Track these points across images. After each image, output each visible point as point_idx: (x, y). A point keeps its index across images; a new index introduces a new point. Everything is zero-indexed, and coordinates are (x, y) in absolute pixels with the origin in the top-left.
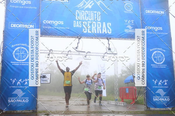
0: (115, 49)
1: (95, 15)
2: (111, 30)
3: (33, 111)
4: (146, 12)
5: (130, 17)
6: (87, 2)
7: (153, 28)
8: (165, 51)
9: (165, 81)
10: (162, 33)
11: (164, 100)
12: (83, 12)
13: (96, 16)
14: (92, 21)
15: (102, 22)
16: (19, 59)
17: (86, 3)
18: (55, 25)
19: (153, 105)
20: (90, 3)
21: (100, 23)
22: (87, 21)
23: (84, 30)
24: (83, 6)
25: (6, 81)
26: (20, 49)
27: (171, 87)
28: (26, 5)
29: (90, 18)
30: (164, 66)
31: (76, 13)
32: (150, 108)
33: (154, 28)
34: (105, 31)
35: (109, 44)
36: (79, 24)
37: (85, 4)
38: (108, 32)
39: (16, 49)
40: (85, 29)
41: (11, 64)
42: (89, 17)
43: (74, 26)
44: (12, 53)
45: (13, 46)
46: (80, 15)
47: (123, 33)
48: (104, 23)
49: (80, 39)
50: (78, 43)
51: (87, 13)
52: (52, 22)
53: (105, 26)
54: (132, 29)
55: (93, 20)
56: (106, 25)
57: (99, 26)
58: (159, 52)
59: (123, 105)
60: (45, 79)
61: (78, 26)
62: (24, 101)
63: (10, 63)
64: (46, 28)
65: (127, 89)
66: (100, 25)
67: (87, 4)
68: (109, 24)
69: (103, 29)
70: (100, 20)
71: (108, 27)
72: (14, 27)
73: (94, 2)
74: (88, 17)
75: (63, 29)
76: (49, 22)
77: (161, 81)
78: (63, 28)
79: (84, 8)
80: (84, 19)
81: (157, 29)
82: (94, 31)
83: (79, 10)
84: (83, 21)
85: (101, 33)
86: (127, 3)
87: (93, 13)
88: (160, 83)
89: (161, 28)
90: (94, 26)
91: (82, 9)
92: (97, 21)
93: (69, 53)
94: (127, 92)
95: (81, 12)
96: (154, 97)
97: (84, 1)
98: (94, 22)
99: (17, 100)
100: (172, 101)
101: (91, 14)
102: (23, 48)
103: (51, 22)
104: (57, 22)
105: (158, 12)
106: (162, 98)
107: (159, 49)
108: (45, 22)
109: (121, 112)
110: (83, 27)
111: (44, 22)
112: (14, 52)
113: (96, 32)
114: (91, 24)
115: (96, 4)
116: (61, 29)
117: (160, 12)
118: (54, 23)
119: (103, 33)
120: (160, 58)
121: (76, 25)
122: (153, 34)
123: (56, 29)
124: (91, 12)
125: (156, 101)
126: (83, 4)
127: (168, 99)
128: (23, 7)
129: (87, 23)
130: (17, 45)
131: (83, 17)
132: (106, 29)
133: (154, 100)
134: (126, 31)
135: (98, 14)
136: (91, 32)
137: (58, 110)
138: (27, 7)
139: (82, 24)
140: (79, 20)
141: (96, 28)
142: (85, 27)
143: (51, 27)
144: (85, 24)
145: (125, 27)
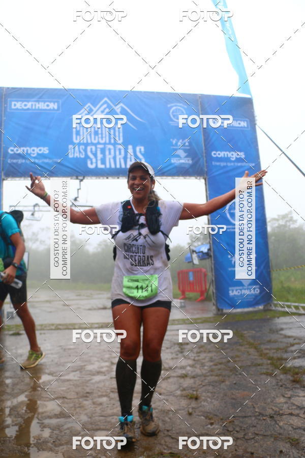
1: (112, 131)
6: (95, 107)
7: (227, 154)
10: (244, 164)
13: (115, 134)
14: (105, 144)
15: (125, 144)
17: (93, 108)
18: (32, 155)
19: (228, 303)
20: (102, 109)
21: (122, 147)
22: (95, 145)
23: (89, 162)
27: (262, 267)
29: (102, 138)
31: (74, 130)
32: (222, 310)
33: (230, 155)
36: (80, 152)
37: (91, 110)
40: (91, 160)
42: (100, 136)
43: (71, 156)
46: (81, 133)
47: (167, 167)
48: (130, 147)
49: (81, 180)
50: (78, 190)
52: (25, 149)
53: (132, 154)
54: (186, 157)
55: (108, 141)
56: (135, 152)
57: (120, 154)
61: (77, 155)
64: (14, 163)
65: (191, 274)
66: (123, 152)
68: (140, 149)
69: (128, 159)
70: (121, 141)
74: (97, 138)
75: (47, 164)
76: (20, 151)
78: (47, 161)
80: (89, 141)
81: (233, 155)
82: (110, 163)
84: (86, 145)
85: (123, 166)
86: (176, 106)
89: (242, 155)
90: (110, 153)
92: (116, 143)
94: (191, 278)
96: (230, 288)
97: (89, 106)
98: (111, 147)
100: (263, 294)
103: (23, 151)
104: (35, 149)
105: (235, 124)
106: (245, 289)
108: (12, 150)
110: (87, 157)
111: (10, 151)
113: (113, 166)
114: (103, 151)
116: (43, 162)
117: (239, 124)
118: (29, 152)
121: (74, 153)
122: (227, 166)
123: (34, 163)
125: (235, 295)
126: (86, 112)
127: (257, 291)
129: (96, 148)
131: (89, 137)
132: (133, 159)
133: (231, 294)
134: (174, 161)
136: (103, 166)
139: (85, 151)
140: (79, 144)
141: (115, 158)
142: (91, 156)
143: (24, 161)
144: (91, 151)
145: (172, 153)
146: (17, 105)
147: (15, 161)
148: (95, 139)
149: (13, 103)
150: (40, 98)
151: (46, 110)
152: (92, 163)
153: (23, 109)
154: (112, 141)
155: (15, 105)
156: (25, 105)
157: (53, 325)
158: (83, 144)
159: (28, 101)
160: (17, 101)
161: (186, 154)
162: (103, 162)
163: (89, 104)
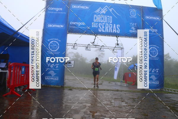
0: (122, 45)
1: (108, 18)
2: (119, 30)
3: (62, 86)
4: (146, 18)
5: (134, 20)
6: (102, 9)
7: (151, 30)
8: (158, 47)
9: (157, 70)
11: (155, 83)
12: (99, 16)
14: (105, 23)
15: (113, 24)
16: (53, 50)
20: (105, 10)
21: (111, 25)
22: (102, 23)
23: (99, 29)
24: (99, 12)
25: (44, 65)
26: (53, 43)
27: (161, 74)
28: (59, 11)
30: (157, 59)
31: (94, 17)
34: (115, 31)
35: (118, 41)
36: (96, 25)
37: (101, 10)
38: (117, 32)
39: (51, 42)
40: (100, 29)
41: (48, 53)
42: (104, 20)
43: (92, 27)
44: (48, 45)
45: (49, 40)
46: (97, 18)
47: (128, 33)
48: (115, 25)
49: (96, 36)
50: (95, 39)
51: (103, 17)
52: (76, 23)
54: (135, 30)
55: (106, 22)
56: (116, 27)
57: (111, 27)
58: (154, 48)
59: (126, 86)
60: (70, 64)
61: (95, 26)
62: (55, 79)
63: (46, 52)
65: (130, 74)
67: (102, 10)
68: (118, 26)
69: (114, 29)
70: (111, 22)
71: (117, 28)
72: (50, 27)
73: (107, 9)
76: (74, 23)
77: (154, 70)
78: (84, 28)
79: (100, 13)
80: (100, 22)
81: (153, 30)
82: (107, 30)
83: (96, 15)
84: (98, 23)
85: (112, 32)
86: (132, 10)
87: (106, 17)
88: (153, 71)
89: (156, 30)
90: (107, 27)
91: (99, 14)
92: (109, 23)
93: (89, 46)
94: (130, 76)
95: (98, 16)
98: (108, 24)
99: (51, 78)
100: (160, 84)
101: (105, 17)
102: (55, 41)
104: (80, 23)
105: (155, 18)
107: (154, 46)
108: (71, 23)
109: (123, 90)
110: (98, 27)
112: (49, 44)
113: (108, 31)
114: (104, 26)
115: (109, 11)
119: (113, 32)
120: (154, 52)
121: (94, 25)
122: (150, 35)
123: (79, 28)
124: (105, 16)
126: (99, 11)
127: (158, 83)
128: (56, 13)
130: (51, 39)
131: (99, 20)
132: (115, 29)
134: (130, 31)
135: (110, 18)
136: (104, 31)
137: (78, 87)
138: (59, 13)
139: (98, 25)
140: (96, 22)
141: (109, 28)
142: (100, 27)
143: (75, 27)
144: (100, 25)
145: (130, 28)
146: (74, 7)
147: (72, 27)
148: (102, 21)
149: (73, 6)
150: (83, 4)
151: (85, 9)
152: (100, 30)
153: (76, 8)
154: (108, 22)
155: (73, 7)
156: (77, 7)
157: (82, 88)
158: (97, 22)
159: (78, 6)
160: (74, 5)
161: (135, 29)
162: (104, 29)
163: (100, 8)
